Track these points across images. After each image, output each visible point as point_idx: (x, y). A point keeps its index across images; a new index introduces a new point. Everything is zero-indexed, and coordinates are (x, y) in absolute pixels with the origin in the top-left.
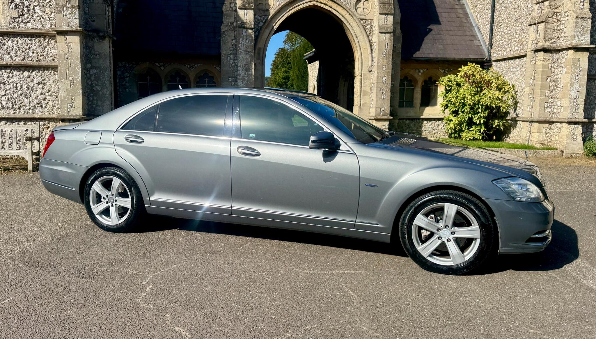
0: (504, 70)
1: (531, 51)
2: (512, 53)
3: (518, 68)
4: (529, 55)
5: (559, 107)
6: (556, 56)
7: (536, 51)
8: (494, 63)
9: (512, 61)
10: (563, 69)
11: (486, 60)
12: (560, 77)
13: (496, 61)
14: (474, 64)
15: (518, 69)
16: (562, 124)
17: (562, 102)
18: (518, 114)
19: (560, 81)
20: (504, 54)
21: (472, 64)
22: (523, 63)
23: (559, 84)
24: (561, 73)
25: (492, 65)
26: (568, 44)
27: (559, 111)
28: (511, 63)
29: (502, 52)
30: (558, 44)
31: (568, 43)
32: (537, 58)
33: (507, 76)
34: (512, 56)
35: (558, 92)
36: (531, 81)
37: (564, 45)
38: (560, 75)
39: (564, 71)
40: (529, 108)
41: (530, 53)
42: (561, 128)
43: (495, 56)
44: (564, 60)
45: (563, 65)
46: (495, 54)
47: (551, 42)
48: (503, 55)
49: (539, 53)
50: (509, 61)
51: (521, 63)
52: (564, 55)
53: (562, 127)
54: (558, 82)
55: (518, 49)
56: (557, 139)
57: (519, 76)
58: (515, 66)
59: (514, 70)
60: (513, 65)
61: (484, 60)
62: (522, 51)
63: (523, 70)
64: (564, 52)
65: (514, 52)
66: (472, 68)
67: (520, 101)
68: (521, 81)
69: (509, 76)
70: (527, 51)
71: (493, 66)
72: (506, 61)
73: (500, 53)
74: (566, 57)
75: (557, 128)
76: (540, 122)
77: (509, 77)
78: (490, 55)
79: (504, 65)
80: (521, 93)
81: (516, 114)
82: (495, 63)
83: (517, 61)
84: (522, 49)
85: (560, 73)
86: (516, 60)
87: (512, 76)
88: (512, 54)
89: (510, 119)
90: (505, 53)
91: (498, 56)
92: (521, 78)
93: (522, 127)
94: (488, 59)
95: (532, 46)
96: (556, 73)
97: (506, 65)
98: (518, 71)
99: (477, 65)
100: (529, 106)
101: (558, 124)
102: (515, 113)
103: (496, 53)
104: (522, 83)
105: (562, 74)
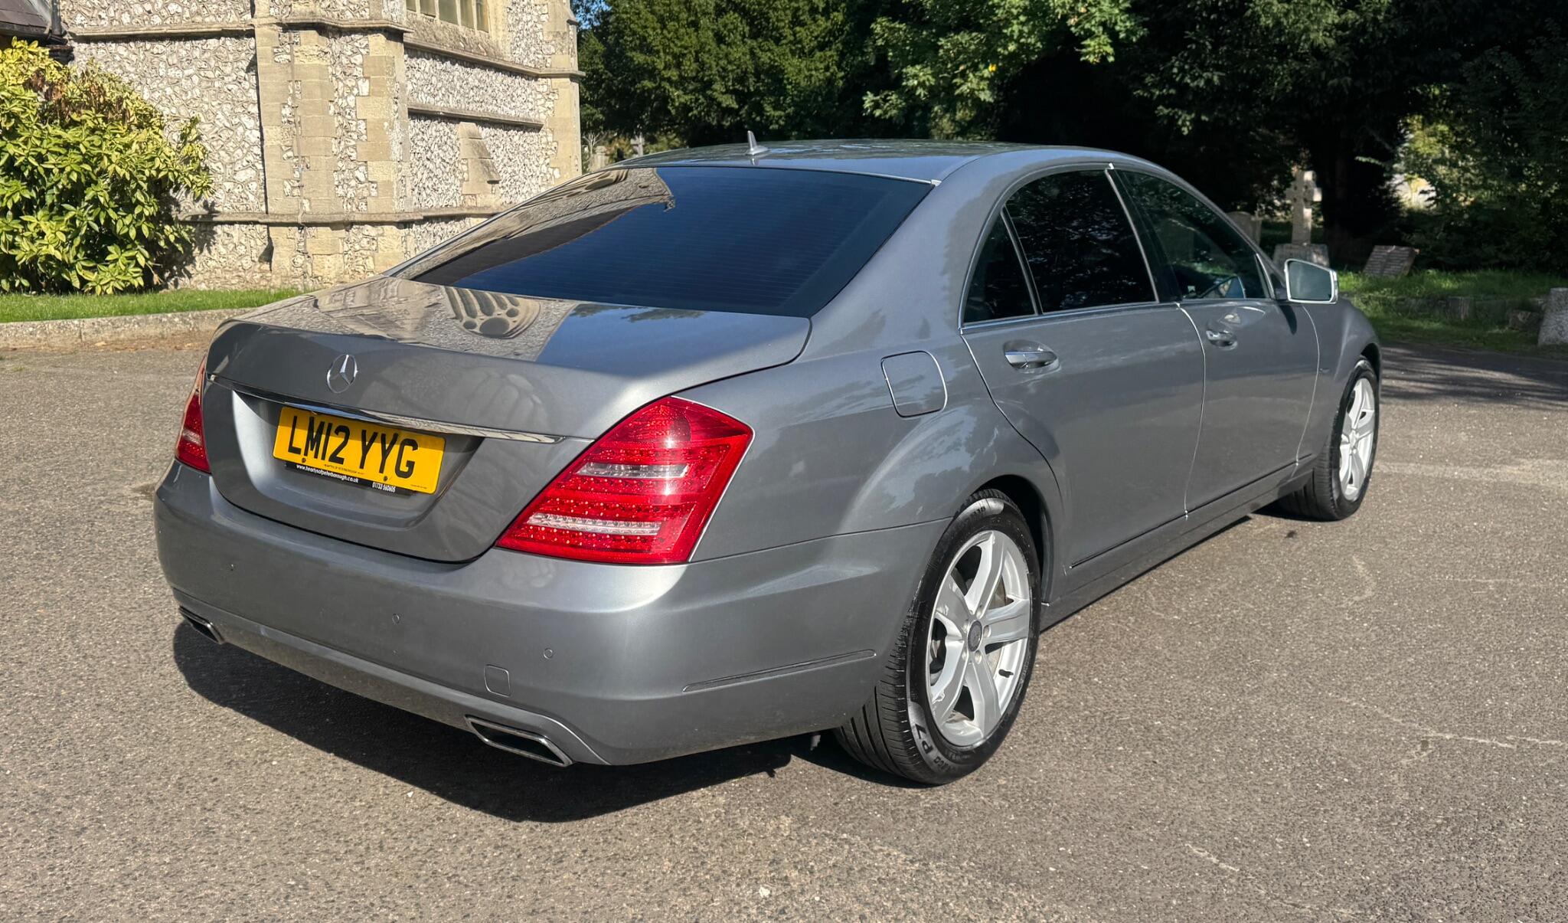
0: (129, 68)
1: (270, 25)
2: (157, 20)
3: (188, 68)
4: (265, 35)
5: (361, 183)
6: (337, 44)
7: (289, 27)
8: (79, 48)
9: (159, 47)
10: (360, 82)
11: (50, 31)
12: (352, 105)
13: (87, 40)
14: (35, 44)
15: (187, 72)
16: (379, 228)
17: (370, 169)
18: (213, 204)
19: (353, 114)
20: (121, 22)
21: (29, 43)
22: (206, 55)
23: (354, 123)
24: (355, 91)
25: (71, 49)
26: (364, 18)
27: (366, 193)
28: (155, 51)
29: (112, 14)
30: (335, 14)
31: (363, 13)
32: (296, 48)
33: (146, 90)
34: (165, 30)
35: (353, 143)
36: (287, 111)
37: (349, 19)
38: (352, 98)
39: (364, 87)
40: (289, 187)
41: (266, 29)
42: (379, 239)
43: (78, 24)
44: (358, 59)
45: (358, 72)
46: (79, 19)
47: (323, 5)
48: (115, 23)
49: (302, 33)
50: (148, 45)
51: (197, 53)
52: (357, 44)
53: (382, 235)
54: (349, 117)
55: (180, 10)
56: (372, 267)
57: (197, 91)
58: (174, 60)
59: (172, 72)
60: (164, 57)
61: (46, 32)
62: (198, 19)
63: (210, 74)
64: (357, 37)
65: (164, 18)
66: (31, 56)
67: (213, 166)
68: (206, 106)
69: (153, 91)
70: (255, 22)
71: (75, 53)
72: (132, 44)
73: (103, 16)
74: (364, 52)
75: (365, 240)
76: (334, 225)
77: (156, 95)
78: (60, 18)
79: (125, 54)
80: (215, 143)
81: (205, 205)
82: (84, 46)
83: (182, 48)
84: (198, 13)
85: (351, 93)
86: (177, 43)
87: (169, 91)
88: (156, 24)
89: (188, 219)
90: (126, 18)
91: (93, 23)
92: (206, 99)
93: (235, 240)
94: (56, 31)
95: (272, 10)
96: (341, 92)
97: (134, 58)
98: (190, 77)
99: (41, 50)
100: (288, 180)
101: (368, 227)
102: (201, 202)
103: (83, 14)
104: (215, 115)
105: (358, 95)
